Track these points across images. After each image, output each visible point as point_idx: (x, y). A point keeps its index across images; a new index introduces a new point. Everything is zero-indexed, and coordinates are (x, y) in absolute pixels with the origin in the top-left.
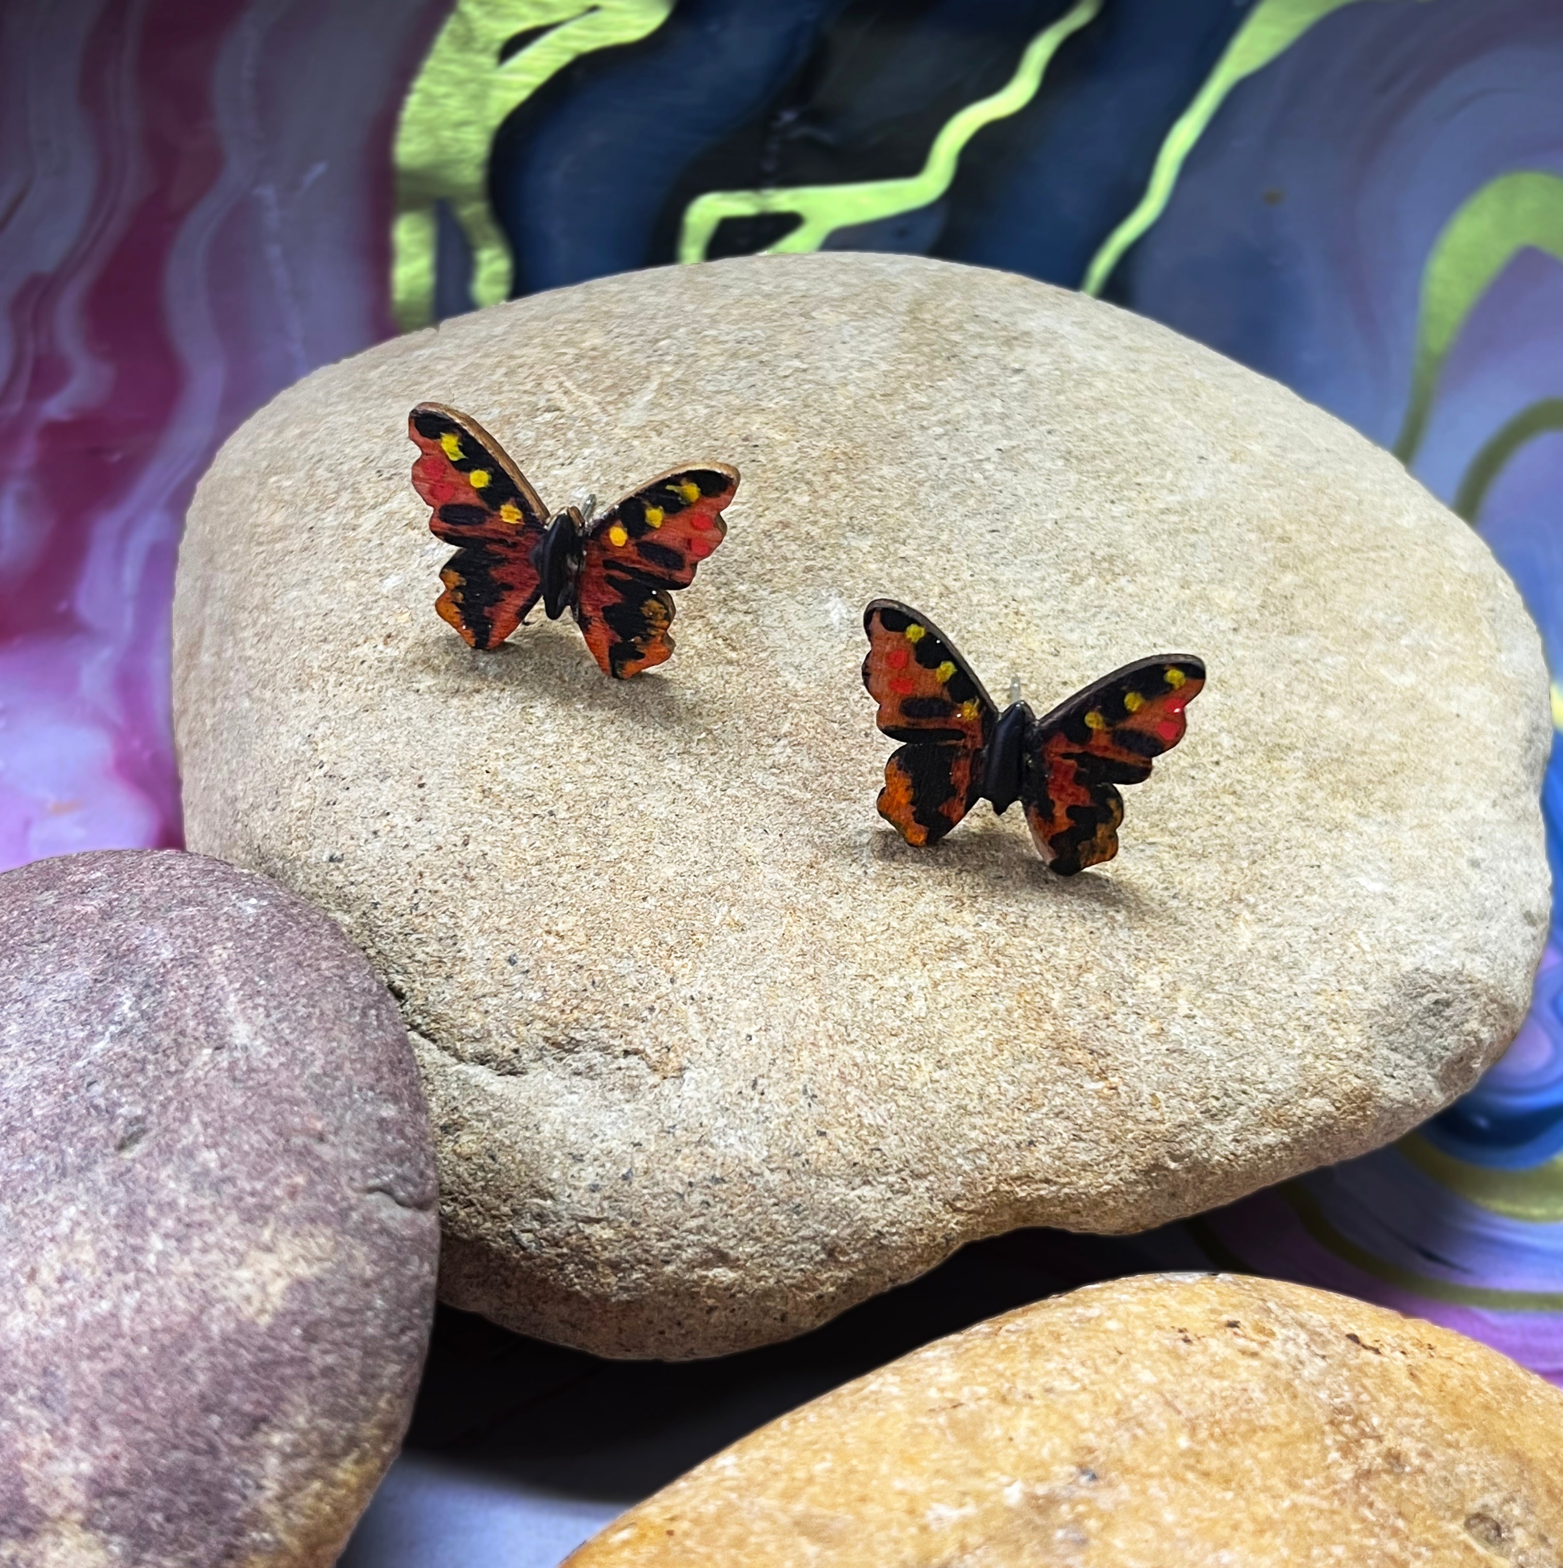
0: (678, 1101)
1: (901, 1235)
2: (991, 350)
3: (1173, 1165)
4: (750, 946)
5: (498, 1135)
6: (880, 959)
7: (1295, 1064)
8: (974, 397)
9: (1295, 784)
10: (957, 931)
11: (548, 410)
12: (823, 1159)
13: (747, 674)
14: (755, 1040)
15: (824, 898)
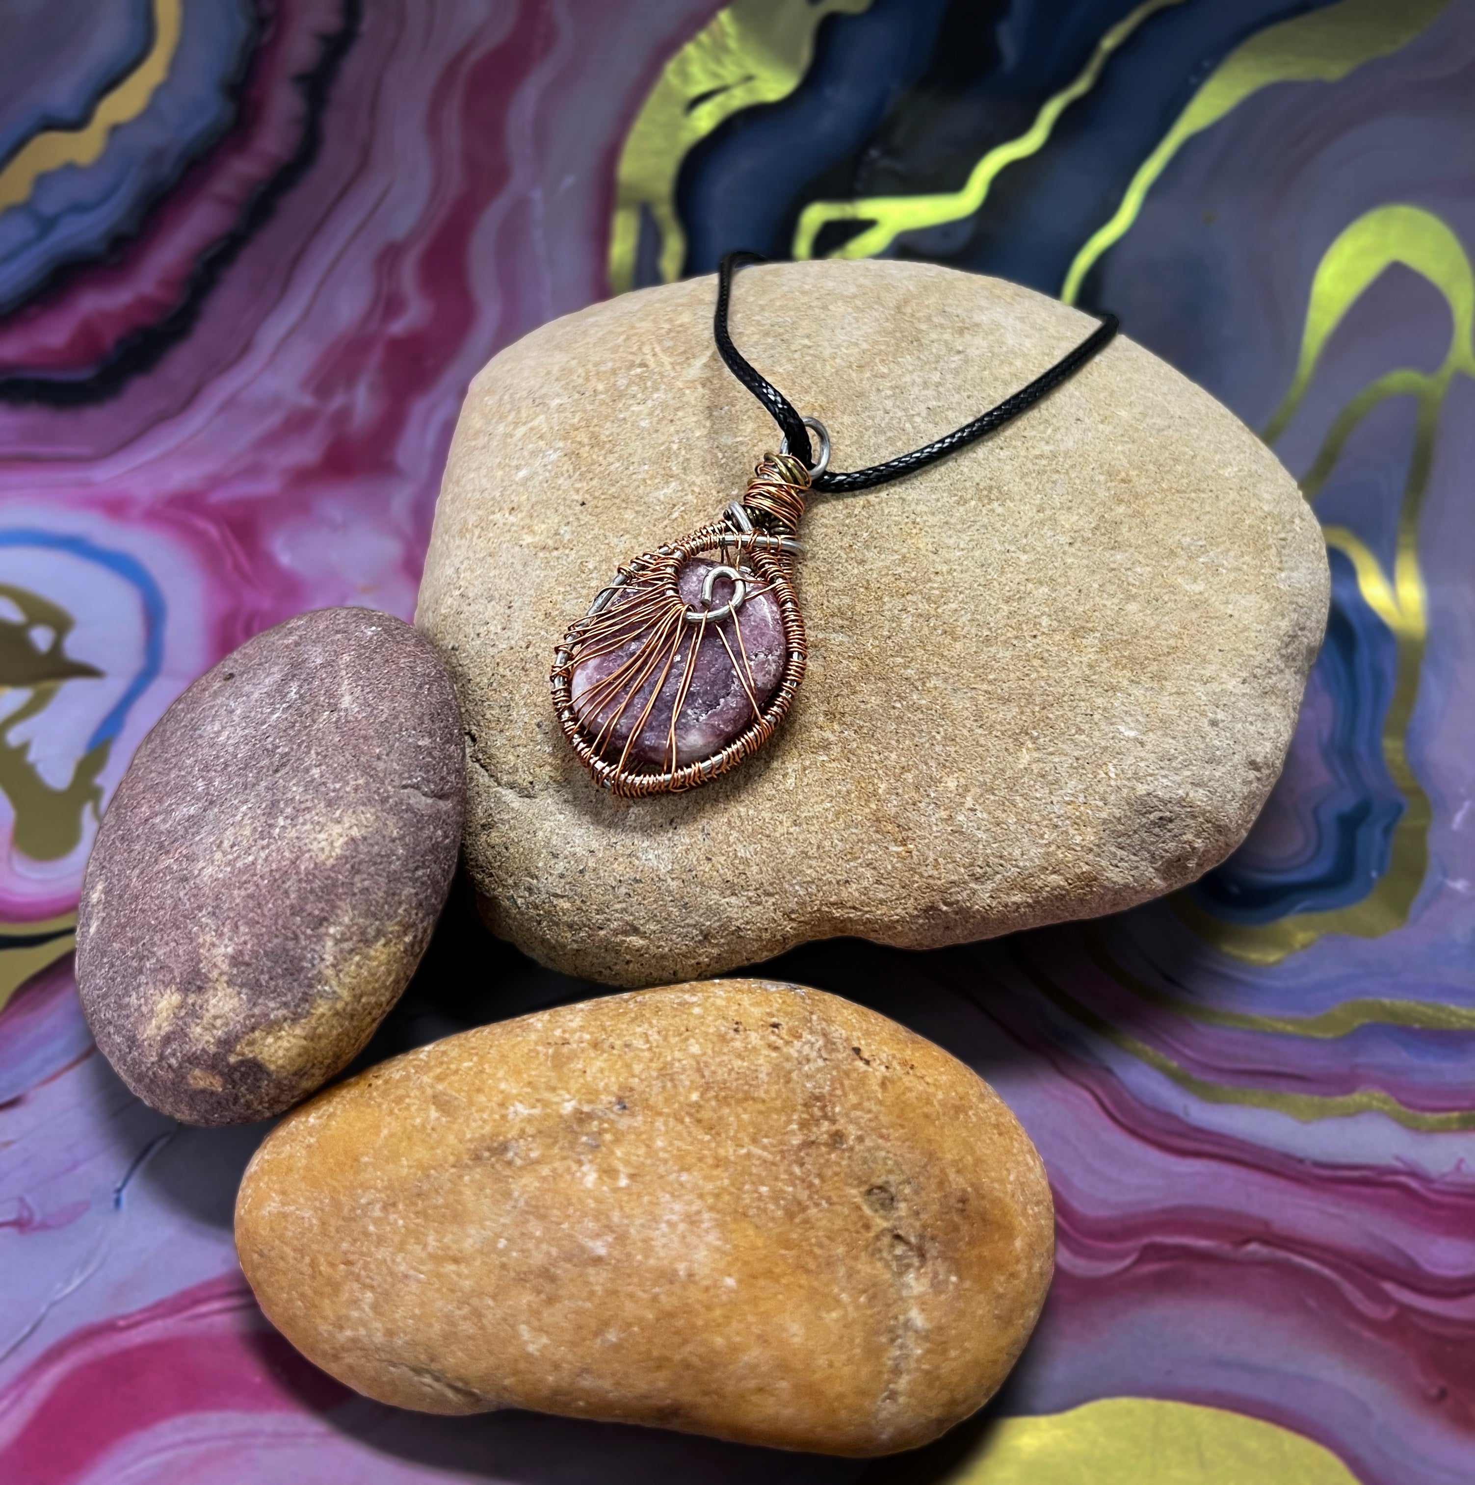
2: (947, 337)
3: (945, 908)
5: (512, 835)
7: (1043, 850)
8: (922, 370)
9: (1090, 656)
12: (707, 875)
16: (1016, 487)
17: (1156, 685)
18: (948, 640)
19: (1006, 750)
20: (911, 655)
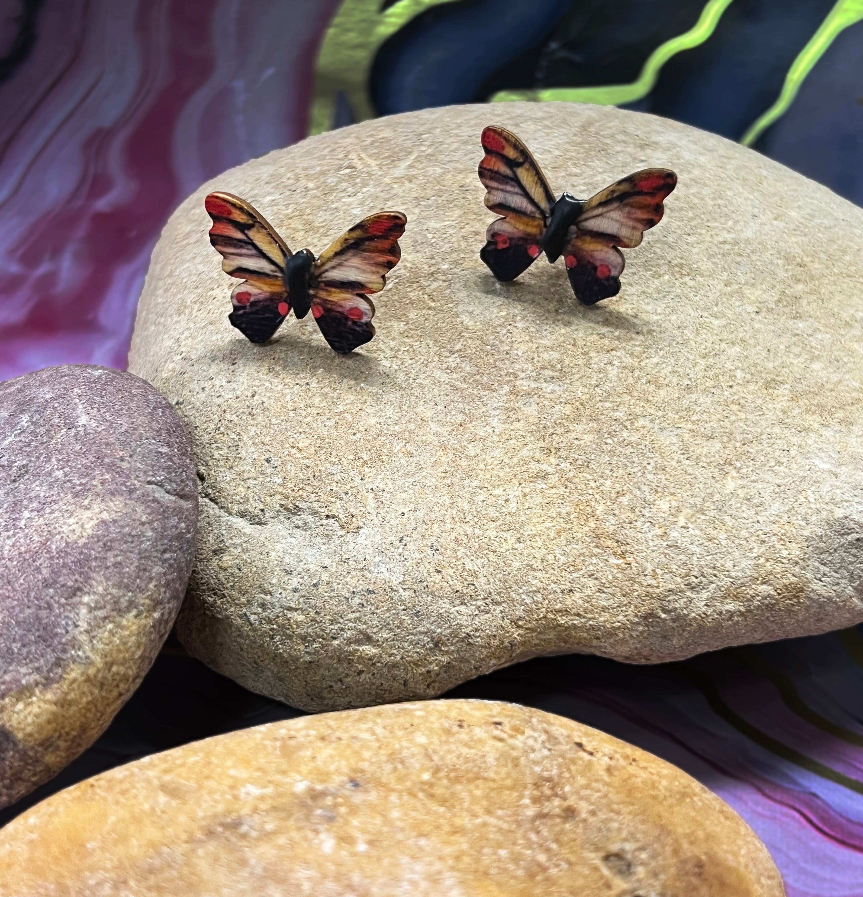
0: (354, 545)
1: (482, 638)
2: (630, 149)
3: (663, 616)
4: (414, 465)
5: (245, 557)
6: (493, 479)
7: (752, 562)
8: (611, 172)
9: (782, 403)
10: (545, 467)
11: (348, 168)
12: (437, 586)
13: (440, 316)
14: (406, 516)
15: (465, 443)
16: (705, 265)
17: (843, 428)
18: (652, 388)
19: (713, 478)
20: (619, 400)
